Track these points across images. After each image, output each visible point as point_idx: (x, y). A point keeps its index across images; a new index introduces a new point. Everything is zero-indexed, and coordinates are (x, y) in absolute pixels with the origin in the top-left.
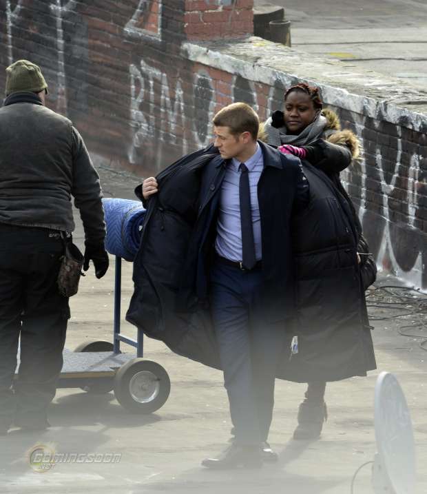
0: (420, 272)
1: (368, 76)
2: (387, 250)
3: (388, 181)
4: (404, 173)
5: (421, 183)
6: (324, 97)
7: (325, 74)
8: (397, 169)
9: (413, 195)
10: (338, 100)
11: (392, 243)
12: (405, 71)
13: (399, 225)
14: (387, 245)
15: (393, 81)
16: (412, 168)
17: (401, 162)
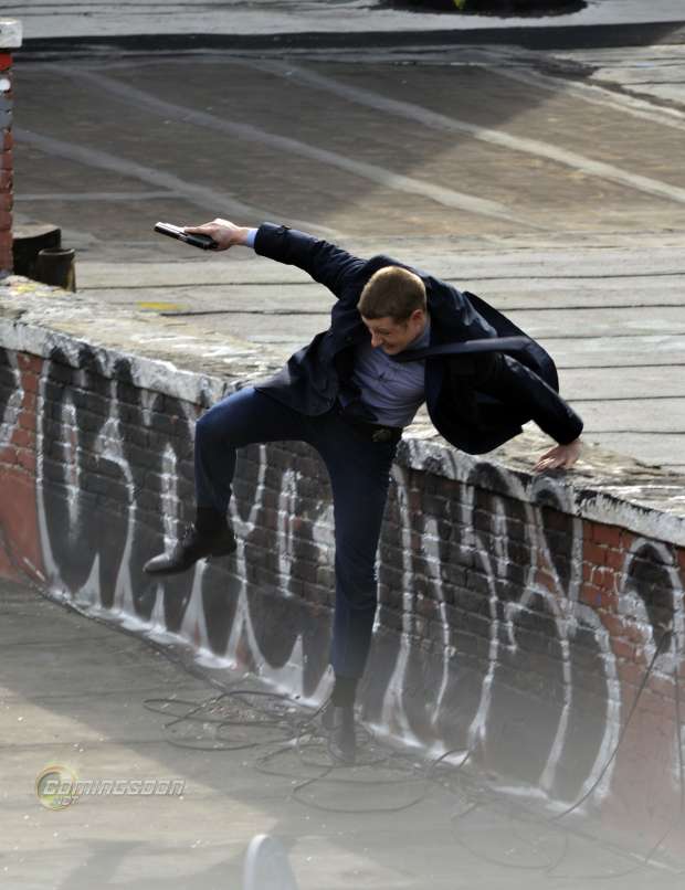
0: (300, 669)
1: (207, 341)
2: (244, 632)
3: (245, 517)
4: (271, 502)
5: (301, 518)
6: (135, 376)
7: (135, 337)
8: (258, 496)
9: (287, 539)
10: (158, 381)
11: (253, 621)
12: (263, 332)
13: (264, 589)
14: (244, 623)
15: (250, 348)
16: (284, 494)
17: (265, 483)
